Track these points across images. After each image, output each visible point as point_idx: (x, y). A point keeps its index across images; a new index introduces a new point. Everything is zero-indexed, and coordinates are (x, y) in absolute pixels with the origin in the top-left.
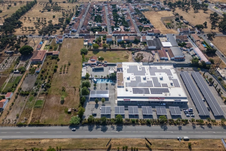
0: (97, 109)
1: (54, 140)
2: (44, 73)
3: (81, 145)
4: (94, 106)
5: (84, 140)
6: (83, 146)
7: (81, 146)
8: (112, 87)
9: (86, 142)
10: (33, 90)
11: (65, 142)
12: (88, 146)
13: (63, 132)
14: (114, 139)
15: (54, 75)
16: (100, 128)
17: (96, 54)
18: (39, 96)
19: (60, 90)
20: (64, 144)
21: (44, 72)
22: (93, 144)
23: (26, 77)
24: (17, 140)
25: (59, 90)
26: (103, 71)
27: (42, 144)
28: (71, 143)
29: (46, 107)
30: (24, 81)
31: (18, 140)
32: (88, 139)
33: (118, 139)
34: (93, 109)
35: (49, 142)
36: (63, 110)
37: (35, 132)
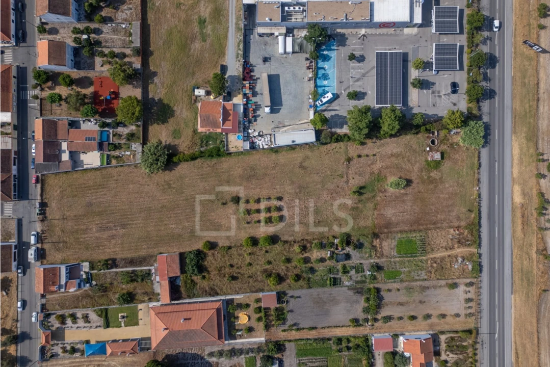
0: (434, 84)
1: (515, 175)
2: (283, 274)
3: (528, 111)
4: (425, 91)
5: (517, 107)
6: (530, 106)
7: (530, 111)
8: (355, 44)
9: (522, 101)
10: (357, 282)
11: (521, 149)
12: (531, 95)
13: (497, 159)
14: (515, 37)
15: (291, 239)
16: (488, 71)
17: (173, 111)
18: (382, 255)
19: (359, 201)
20: (525, 150)
21: (279, 275)
22: (525, 85)
23: (301, 326)
24: (515, 260)
25: (360, 205)
26: (278, 76)
27: (524, 199)
28: (523, 135)
29: (419, 225)
30: (320, 326)
31: (514, 257)
32: (513, 98)
33: (515, 30)
34: (433, 93)
35: (520, 184)
36: (432, 174)
37: (497, 224)
